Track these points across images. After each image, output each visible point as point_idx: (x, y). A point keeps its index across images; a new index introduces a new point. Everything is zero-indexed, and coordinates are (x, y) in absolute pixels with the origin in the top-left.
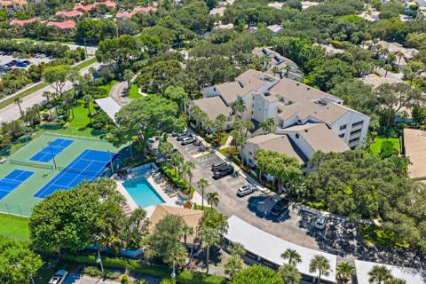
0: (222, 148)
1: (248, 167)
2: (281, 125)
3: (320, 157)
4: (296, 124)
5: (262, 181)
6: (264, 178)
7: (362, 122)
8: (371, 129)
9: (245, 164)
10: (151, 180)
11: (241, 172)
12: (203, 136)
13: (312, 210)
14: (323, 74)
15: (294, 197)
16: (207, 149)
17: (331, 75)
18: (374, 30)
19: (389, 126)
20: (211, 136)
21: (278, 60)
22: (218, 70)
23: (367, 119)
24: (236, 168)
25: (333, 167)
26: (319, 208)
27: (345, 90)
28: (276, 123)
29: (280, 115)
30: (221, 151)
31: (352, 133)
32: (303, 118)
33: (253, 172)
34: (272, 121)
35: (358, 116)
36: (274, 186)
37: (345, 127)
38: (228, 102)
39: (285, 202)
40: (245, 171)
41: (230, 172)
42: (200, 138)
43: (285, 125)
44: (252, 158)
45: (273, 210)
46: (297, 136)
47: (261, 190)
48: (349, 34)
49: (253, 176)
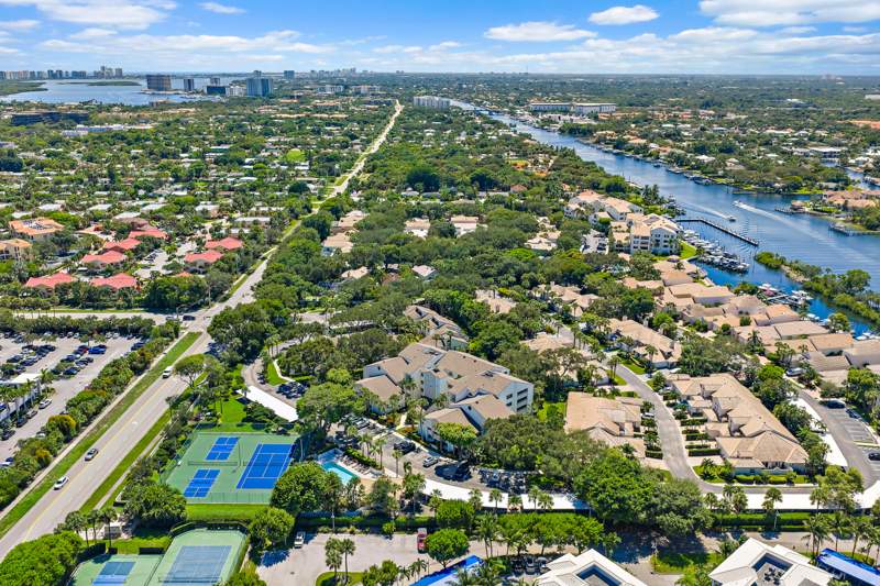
0: (398, 428)
1: (428, 443)
2: (454, 400)
3: (490, 423)
4: (467, 397)
5: (443, 451)
6: (445, 451)
7: (526, 390)
8: (535, 396)
9: (425, 440)
10: (340, 463)
11: (422, 448)
12: (375, 418)
13: (490, 470)
14: (488, 341)
15: (473, 461)
16: (383, 430)
17: (497, 341)
18: (548, 270)
19: (555, 391)
20: (385, 417)
21: (437, 323)
22: (376, 345)
23: (530, 387)
24: (418, 445)
25: (500, 429)
26: (496, 467)
27: (511, 358)
28: (449, 398)
29: (451, 390)
30: (399, 431)
31: (519, 401)
32: (473, 391)
33: (433, 446)
34: (444, 396)
35: (523, 384)
36: (455, 455)
37: (511, 396)
38: (396, 381)
39: (466, 465)
40: (425, 447)
41: (411, 448)
42: (373, 422)
43: (457, 398)
44: (430, 433)
45: (457, 472)
46: (470, 408)
47: (444, 460)
48: (518, 276)
49: (434, 450)
